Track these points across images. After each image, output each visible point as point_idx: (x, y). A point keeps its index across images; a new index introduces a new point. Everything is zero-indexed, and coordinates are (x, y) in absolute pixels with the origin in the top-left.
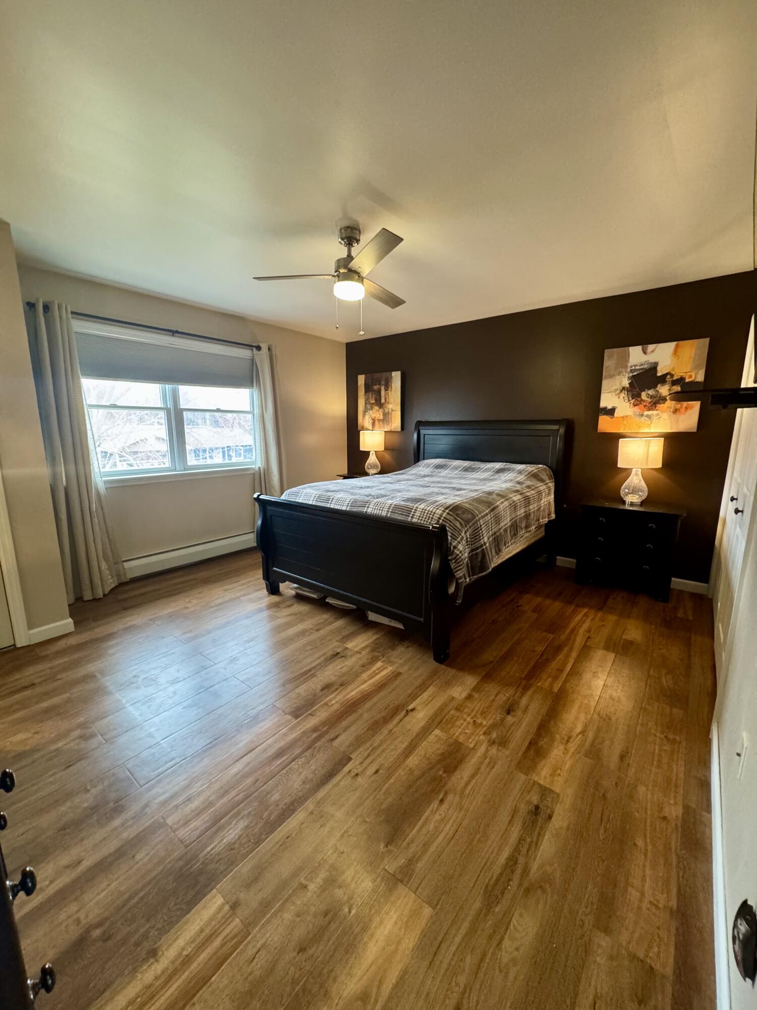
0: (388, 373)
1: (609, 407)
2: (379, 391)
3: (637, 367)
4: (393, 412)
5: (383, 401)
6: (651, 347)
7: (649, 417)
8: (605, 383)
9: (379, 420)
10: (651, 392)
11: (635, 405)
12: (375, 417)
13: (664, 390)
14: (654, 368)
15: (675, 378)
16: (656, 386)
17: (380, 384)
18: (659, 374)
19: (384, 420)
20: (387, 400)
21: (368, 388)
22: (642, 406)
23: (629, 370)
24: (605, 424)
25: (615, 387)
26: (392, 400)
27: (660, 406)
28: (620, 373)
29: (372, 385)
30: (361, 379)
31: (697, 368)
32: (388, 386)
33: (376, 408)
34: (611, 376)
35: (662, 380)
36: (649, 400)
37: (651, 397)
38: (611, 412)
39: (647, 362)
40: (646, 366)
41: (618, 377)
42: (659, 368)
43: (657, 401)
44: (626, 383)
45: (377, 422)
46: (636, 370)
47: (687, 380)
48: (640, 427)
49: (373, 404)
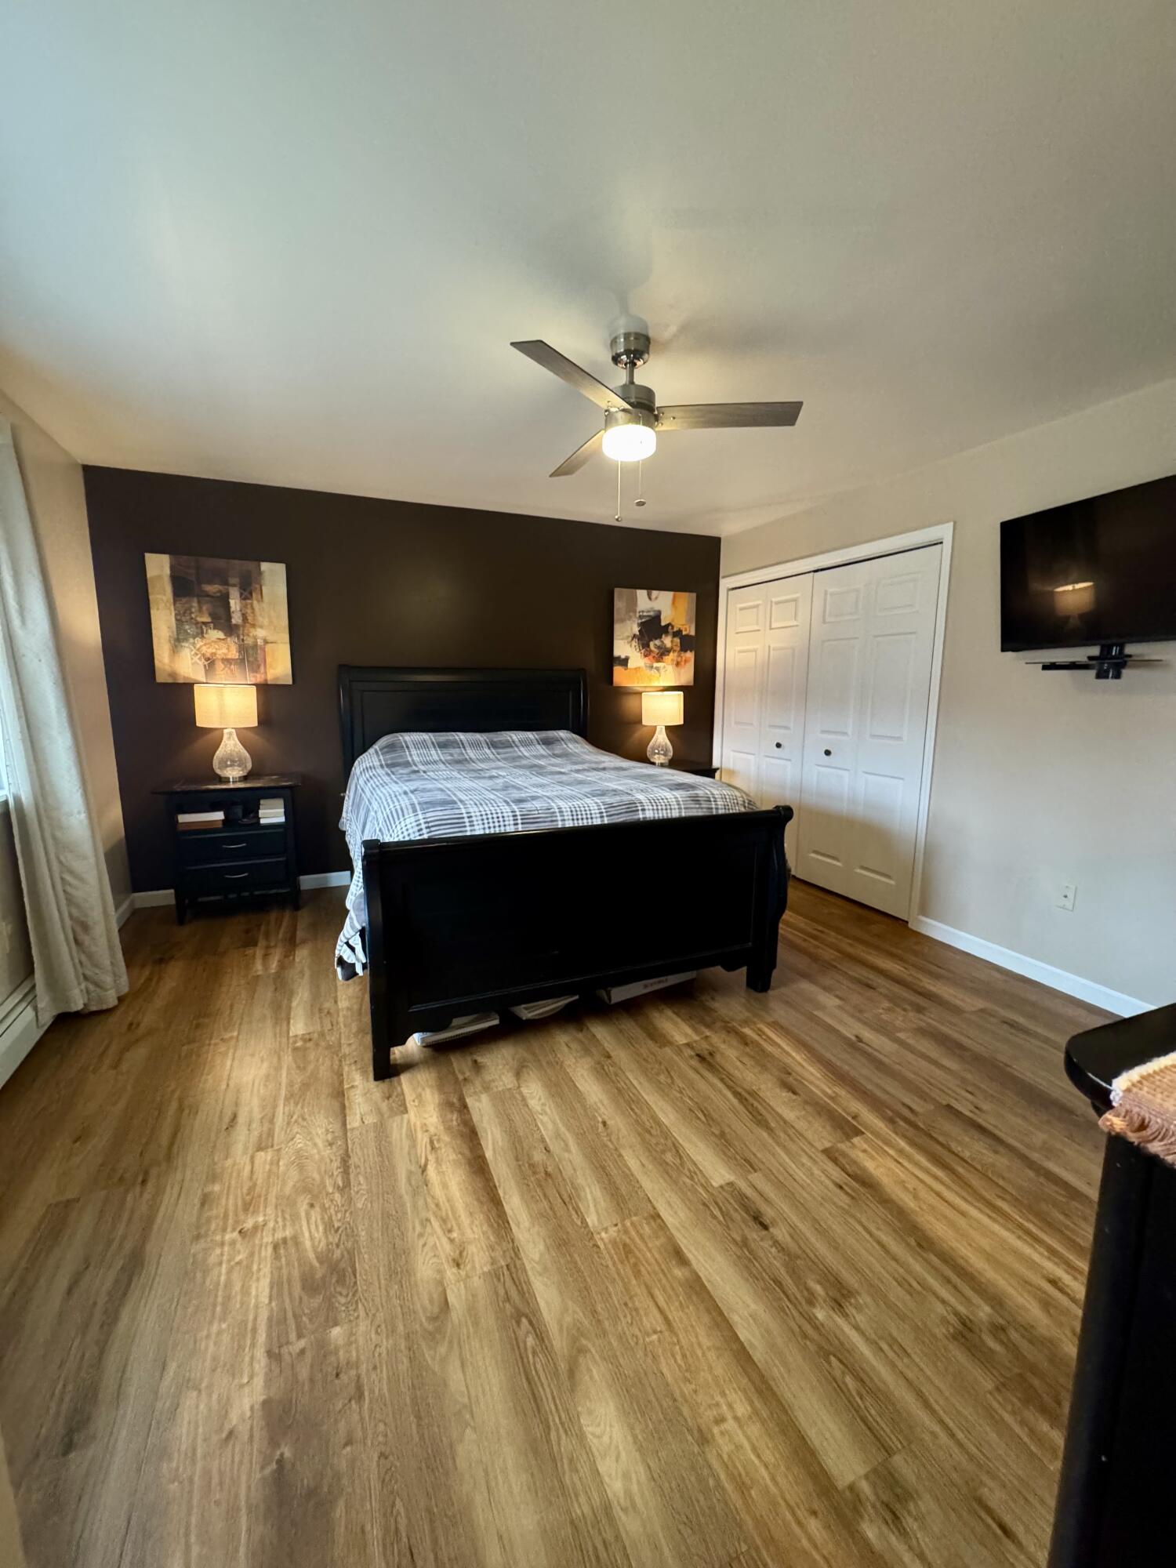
0: (250, 565)
1: (623, 657)
2: (224, 599)
3: (645, 614)
4: (268, 647)
5: (236, 619)
6: (655, 593)
7: (658, 669)
8: (617, 627)
9: (227, 661)
10: (657, 642)
11: (646, 656)
12: (214, 654)
13: (667, 641)
14: (657, 617)
15: (675, 630)
16: (661, 637)
17: (226, 583)
18: (663, 624)
19: (242, 660)
20: (250, 618)
21: (182, 587)
22: (651, 657)
23: (638, 615)
24: (620, 677)
25: (627, 634)
26: (263, 620)
27: (666, 658)
28: (630, 618)
29: (200, 583)
30: (158, 566)
31: (689, 621)
32: (249, 587)
33: (215, 634)
34: (622, 621)
35: (665, 630)
36: (656, 651)
37: (659, 648)
38: (624, 662)
39: (652, 609)
40: (652, 614)
41: (628, 622)
42: (662, 617)
43: (663, 652)
44: (636, 630)
45: (219, 666)
46: (644, 616)
47: (684, 633)
48: (650, 680)
49: (204, 623)
